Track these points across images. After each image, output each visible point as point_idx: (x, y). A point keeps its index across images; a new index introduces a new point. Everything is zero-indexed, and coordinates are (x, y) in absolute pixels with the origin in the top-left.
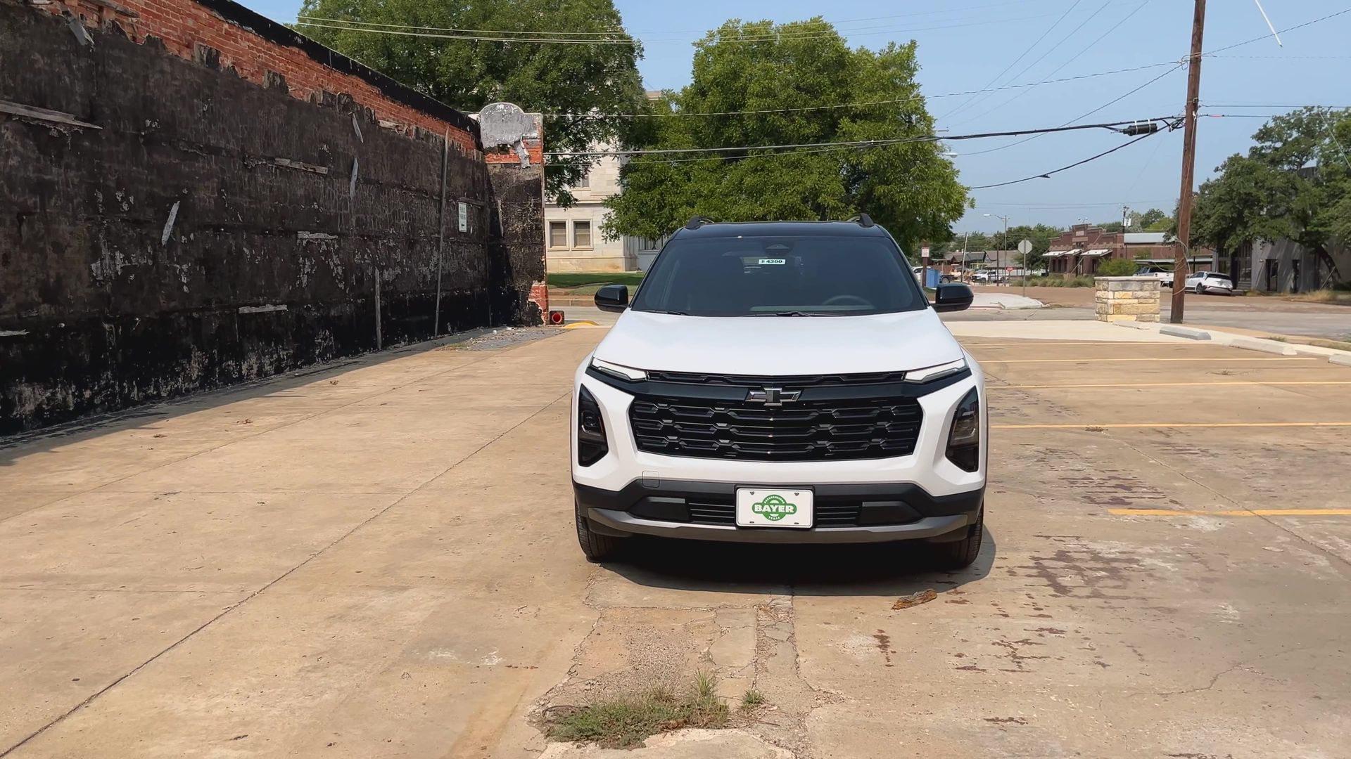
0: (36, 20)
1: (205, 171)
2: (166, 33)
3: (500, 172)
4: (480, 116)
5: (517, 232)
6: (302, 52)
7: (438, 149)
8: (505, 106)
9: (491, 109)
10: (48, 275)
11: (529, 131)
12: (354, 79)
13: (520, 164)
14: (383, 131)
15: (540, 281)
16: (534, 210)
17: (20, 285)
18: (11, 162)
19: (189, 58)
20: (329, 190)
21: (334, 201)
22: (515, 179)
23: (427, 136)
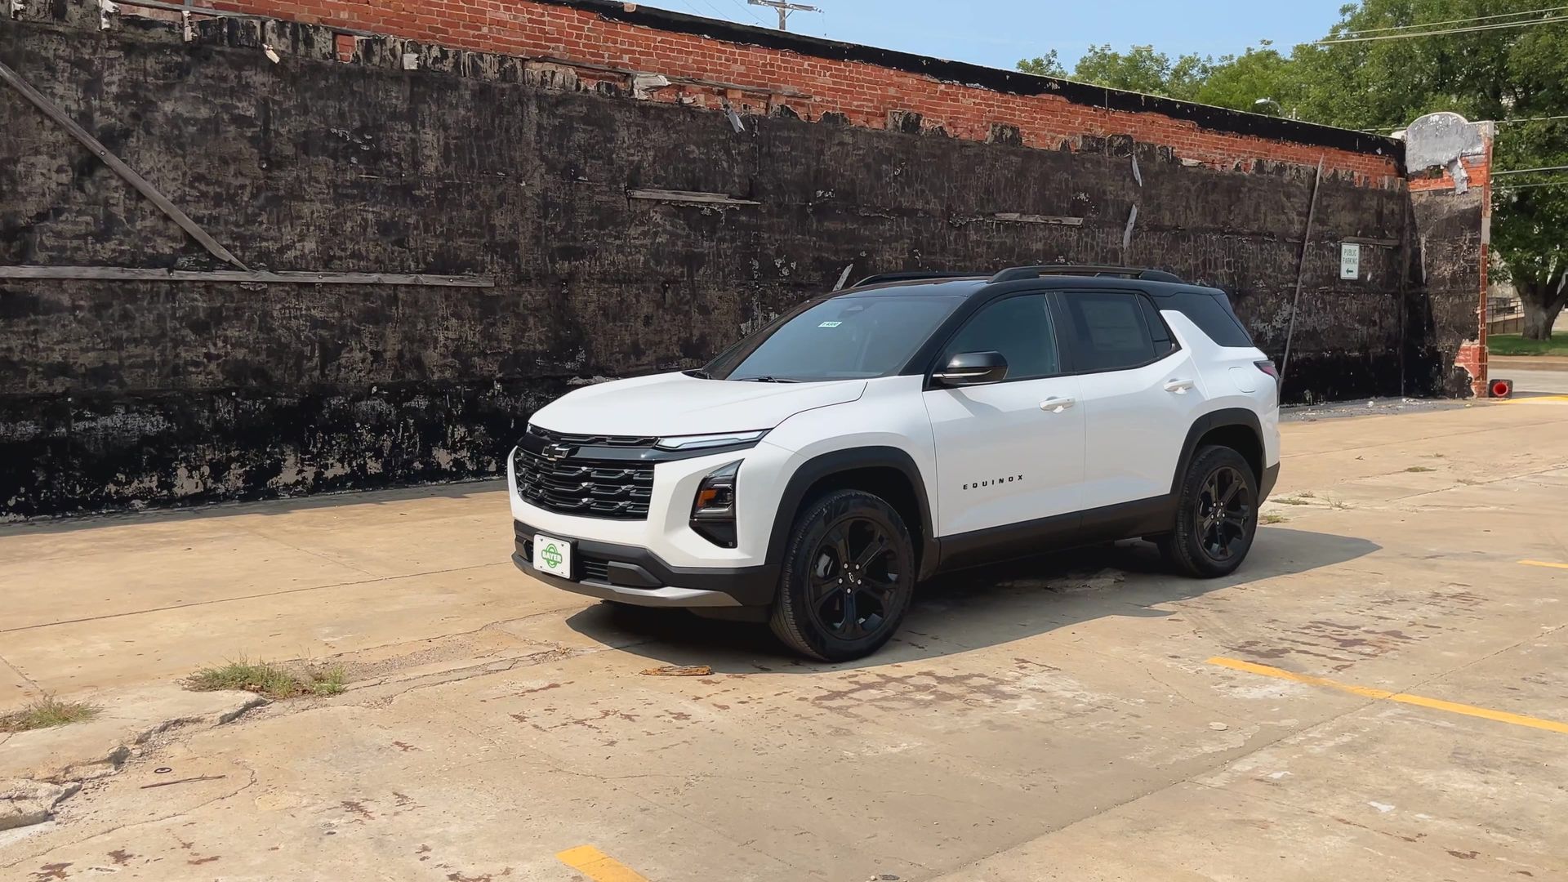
0: (693, 116)
1: (893, 233)
2: (857, 106)
3: (1427, 201)
4: (1407, 133)
5: (1444, 277)
6: (1058, 98)
7: (1303, 182)
8: (1441, 117)
9: (1422, 123)
10: (691, 335)
11: (1472, 145)
12: (1148, 116)
13: (1454, 189)
14: (1190, 170)
15: (1472, 340)
16: (1469, 248)
17: (661, 342)
18: (658, 240)
19: (881, 126)
20: (1086, 243)
21: (1093, 254)
22: (1446, 208)
23: (1280, 169)
